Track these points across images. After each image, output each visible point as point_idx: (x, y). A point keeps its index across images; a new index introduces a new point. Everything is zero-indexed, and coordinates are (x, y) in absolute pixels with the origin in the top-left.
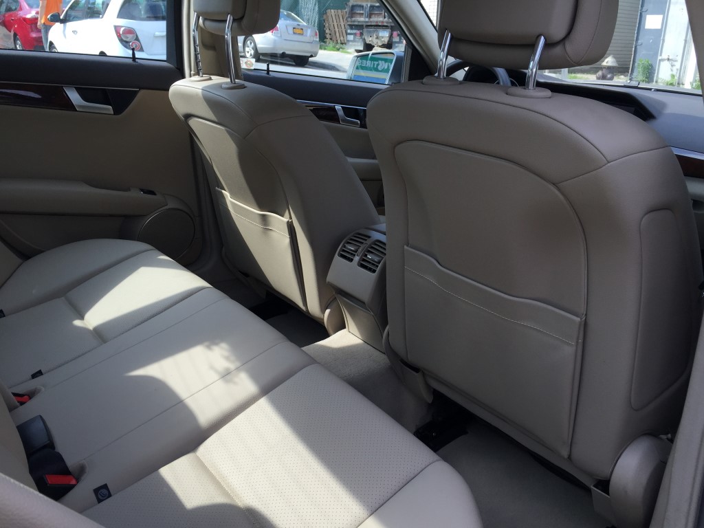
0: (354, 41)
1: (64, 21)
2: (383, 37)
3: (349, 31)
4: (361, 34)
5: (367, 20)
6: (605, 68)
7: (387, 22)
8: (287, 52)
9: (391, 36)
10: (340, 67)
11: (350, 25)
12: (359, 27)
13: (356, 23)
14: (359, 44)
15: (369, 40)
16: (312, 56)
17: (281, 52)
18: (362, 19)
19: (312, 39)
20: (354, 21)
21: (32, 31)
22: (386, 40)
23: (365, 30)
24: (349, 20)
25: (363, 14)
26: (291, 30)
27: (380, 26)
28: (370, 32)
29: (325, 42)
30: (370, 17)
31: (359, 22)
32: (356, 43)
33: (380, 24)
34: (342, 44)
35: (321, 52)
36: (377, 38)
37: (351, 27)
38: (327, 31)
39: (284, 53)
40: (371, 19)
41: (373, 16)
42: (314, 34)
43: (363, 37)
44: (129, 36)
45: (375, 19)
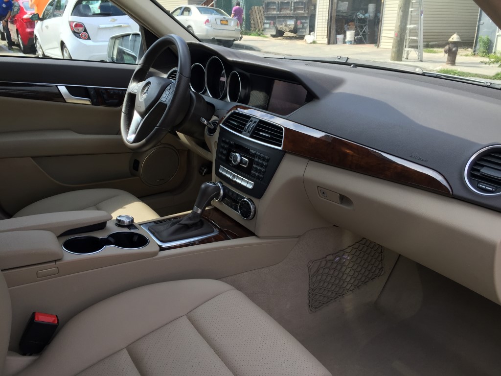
0: (269, 28)
1: (42, 20)
2: (290, 25)
3: (265, 21)
4: (274, 23)
5: (278, 12)
6: (451, 43)
7: (293, 14)
8: (216, 38)
9: (296, 25)
10: (256, 47)
11: (265, 17)
12: (273, 18)
13: (270, 16)
14: (273, 30)
15: (280, 27)
16: (234, 40)
17: (212, 38)
18: (275, 12)
19: (234, 28)
20: (269, 14)
21: (28, 27)
22: (292, 27)
23: (277, 20)
24: (266, 13)
25: (275, 8)
26: (219, 22)
27: (288, 17)
28: (280, 22)
29: (250, 30)
30: (280, 11)
31: (273, 14)
32: (271, 30)
33: (288, 15)
34: (262, 31)
35: (245, 37)
36: (286, 26)
37: (268, 18)
38: (252, 22)
39: (214, 39)
40: (282, 12)
41: (283, 10)
42: (236, 24)
43: (276, 25)
44: (80, 29)
45: (284, 12)
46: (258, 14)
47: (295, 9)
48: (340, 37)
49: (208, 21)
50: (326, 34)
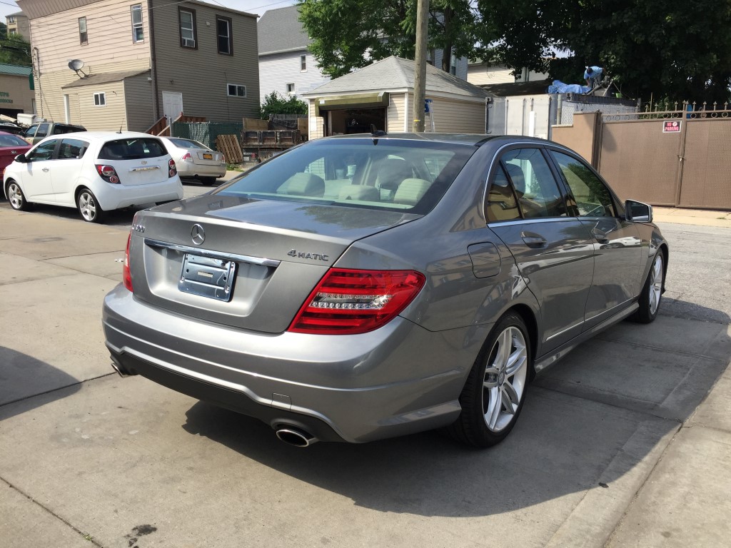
0: (250, 161)
3: (244, 154)
4: (257, 156)
5: (261, 144)
7: (279, 146)
8: (199, 175)
11: (246, 149)
12: (255, 150)
13: (251, 147)
14: (255, 163)
16: (220, 177)
17: (194, 175)
18: (256, 143)
19: (220, 162)
20: (249, 145)
23: (259, 152)
24: (245, 144)
25: (256, 139)
26: (202, 157)
27: (273, 148)
28: (264, 154)
30: (264, 142)
31: (254, 145)
32: (252, 164)
34: (235, 163)
37: (248, 150)
39: (196, 175)
41: (266, 141)
42: (221, 158)
44: (109, 172)
45: (268, 143)
46: (225, 144)
47: (282, 140)
48: (339, 172)
49: (188, 155)
50: (323, 169)
